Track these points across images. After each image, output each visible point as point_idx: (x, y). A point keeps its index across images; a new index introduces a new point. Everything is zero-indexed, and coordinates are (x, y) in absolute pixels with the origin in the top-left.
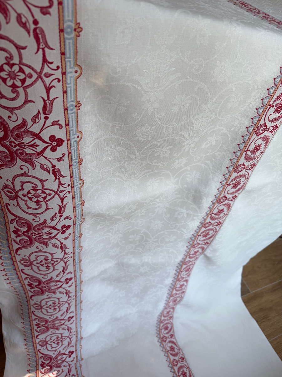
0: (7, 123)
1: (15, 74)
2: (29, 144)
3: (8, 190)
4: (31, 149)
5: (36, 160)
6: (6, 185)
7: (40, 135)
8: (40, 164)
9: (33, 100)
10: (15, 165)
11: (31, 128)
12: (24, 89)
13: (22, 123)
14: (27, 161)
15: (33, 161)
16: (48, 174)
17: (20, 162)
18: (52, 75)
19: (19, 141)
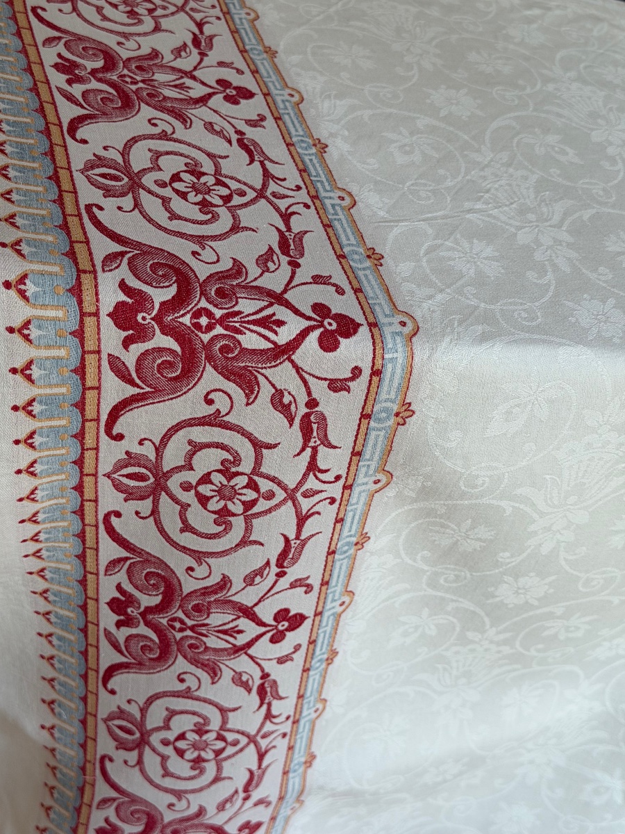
0: (179, 581)
1: (235, 491)
2: (220, 628)
3: (124, 723)
4: (222, 639)
5: (227, 663)
6: (121, 711)
7: (256, 609)
8: (234, 671)
9: (261, 541)
10: (166, 669)
11: (239, 594)
12: (245, 519)
13: (218, 583)
14: (202, 664)
15: (219, 666)
16: (246, 693)
17: (181, 664)
18: (322, 491)
19: (198, 619)
